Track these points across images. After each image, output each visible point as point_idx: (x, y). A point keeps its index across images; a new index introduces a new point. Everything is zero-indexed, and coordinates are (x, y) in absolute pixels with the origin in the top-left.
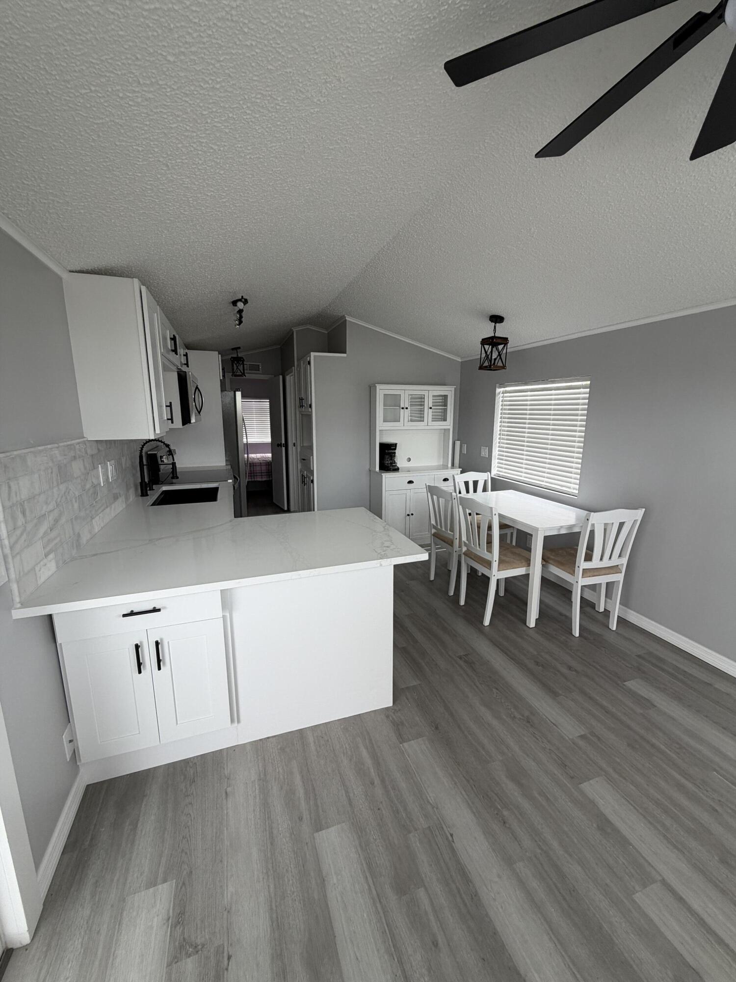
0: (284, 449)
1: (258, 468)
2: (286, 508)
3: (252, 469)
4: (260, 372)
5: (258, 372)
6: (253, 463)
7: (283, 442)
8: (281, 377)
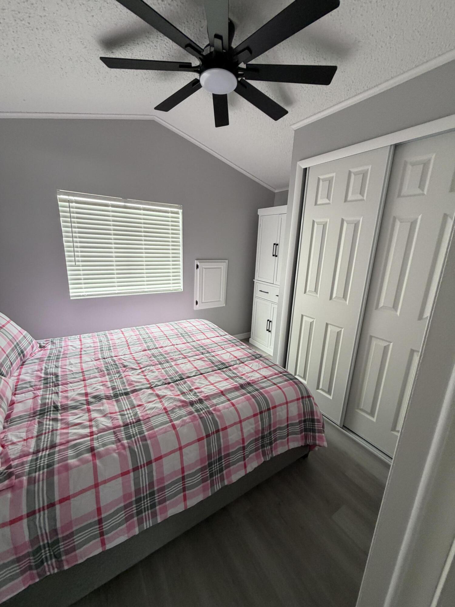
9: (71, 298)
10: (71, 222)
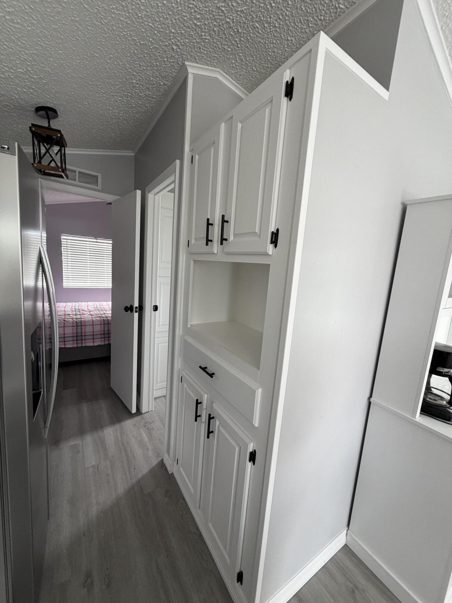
0: (136, 315)
1: (89, 329)
2: (134, 411)
3: (79, 330)
4: (99, 188)
5: (94, 187)
6: (81, 322)
7: (136, 304)
8: (139, 193)
9: (64, 287)
10: (67, 256)
